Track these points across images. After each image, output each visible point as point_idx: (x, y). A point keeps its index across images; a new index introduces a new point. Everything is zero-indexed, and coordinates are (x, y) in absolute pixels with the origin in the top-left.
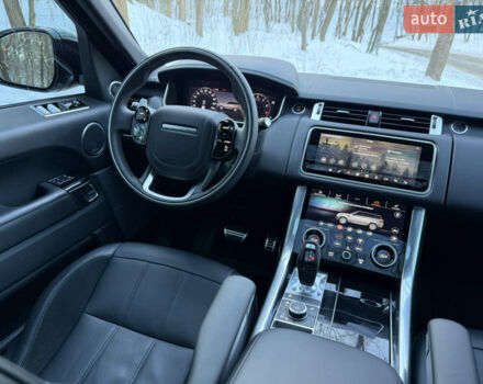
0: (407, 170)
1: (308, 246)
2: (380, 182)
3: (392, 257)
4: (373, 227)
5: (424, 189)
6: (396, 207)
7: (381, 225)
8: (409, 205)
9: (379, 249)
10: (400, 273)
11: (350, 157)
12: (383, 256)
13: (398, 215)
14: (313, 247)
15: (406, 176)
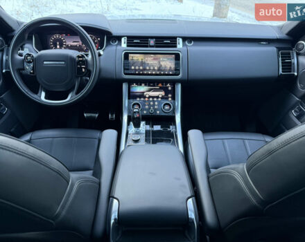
0: (170, 68)
1: (135, 110)
2: (160, 75)
3: (170, 107)
4: (160, 96)
5: (179, 74)
6: (168, 85)
7: (164, 94)
8: (173, 83)
9: (165, 105)
10: (174, 113)
12: (167, 107)
13: (170, 88)
14: (137, 110)
15: (170, 70)
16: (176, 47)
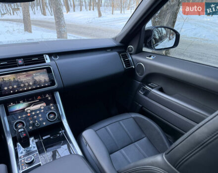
0: (45, 80)
1: (20, 131)
2: (37, 88)
3: (55, 115)
4: (42, 108)
5: (54, 84)
6: (47, 96)
7: (45, 105)
8: (52, 93)
9: (49, 115)
10: (61, 120)
11: (18, 83)
12: (52, 116)
13: (49, 98)
14: (22, 130)
15: (45, 82)
16: (45, 62)
